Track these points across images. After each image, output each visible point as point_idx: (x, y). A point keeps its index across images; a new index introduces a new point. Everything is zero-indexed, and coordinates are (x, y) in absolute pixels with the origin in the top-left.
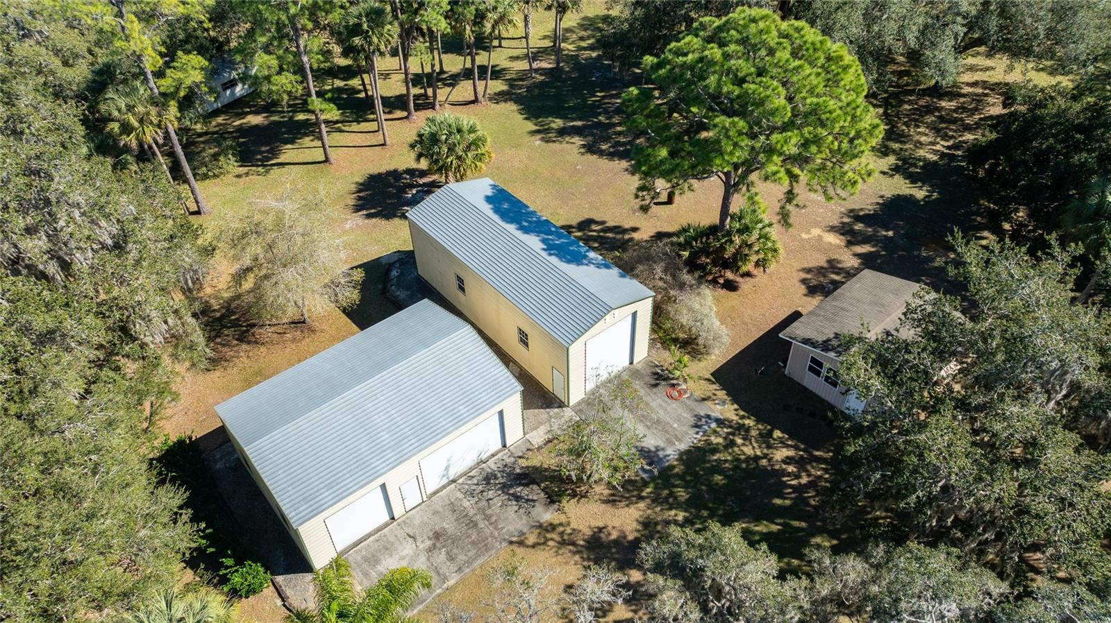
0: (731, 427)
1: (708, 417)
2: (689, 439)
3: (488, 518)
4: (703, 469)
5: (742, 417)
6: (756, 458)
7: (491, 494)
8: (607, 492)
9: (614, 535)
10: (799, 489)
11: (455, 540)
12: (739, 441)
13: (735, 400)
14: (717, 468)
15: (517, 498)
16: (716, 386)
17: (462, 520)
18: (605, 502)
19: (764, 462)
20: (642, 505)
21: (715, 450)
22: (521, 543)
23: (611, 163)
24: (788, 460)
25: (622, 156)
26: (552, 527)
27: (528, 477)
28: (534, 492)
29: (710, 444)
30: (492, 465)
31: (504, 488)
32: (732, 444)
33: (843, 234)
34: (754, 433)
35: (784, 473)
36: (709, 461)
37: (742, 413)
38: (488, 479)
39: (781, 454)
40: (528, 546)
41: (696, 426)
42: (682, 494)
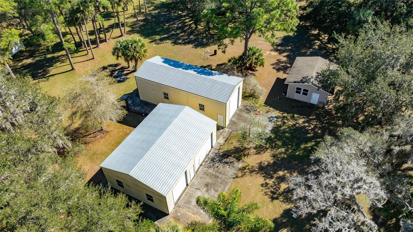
0: (281, 118)
1: (272, 117)
2: (270, 126)
3: (220, 173)
4: (281, 133)
5: (282, 114)
6: (295, 125)
7: (217, 165)
8: (255, 151)
9: (266, 163)
10: (312, 130)
11: (214, 184)
12: (286, 121)
13: (277, 109)
14: (284, 132)
15: (227, 163)
16: (268, 107)
17: (212, 177)
18: (257, 154)
19: (297, 125)
20: (269, 151)
21: (281, 127)
22: (237, 177)
23: (186, 46)
24: (304, 122)
25: (189, 43)
26: (244, 168)
27: (226, 155)
28: (231, 159)
29: (278, 125)
30: (211, 155)
31: (220, 161)
32: (284, 123)
33: (276, 51)
34: (289, 117)
35: (305, 127)
36: (281, 130)
37: (281, 113)
38: (213, 160)
39: (301, 121)
40: (240, 177)
41: (270, 121)
42: (279, 143)
